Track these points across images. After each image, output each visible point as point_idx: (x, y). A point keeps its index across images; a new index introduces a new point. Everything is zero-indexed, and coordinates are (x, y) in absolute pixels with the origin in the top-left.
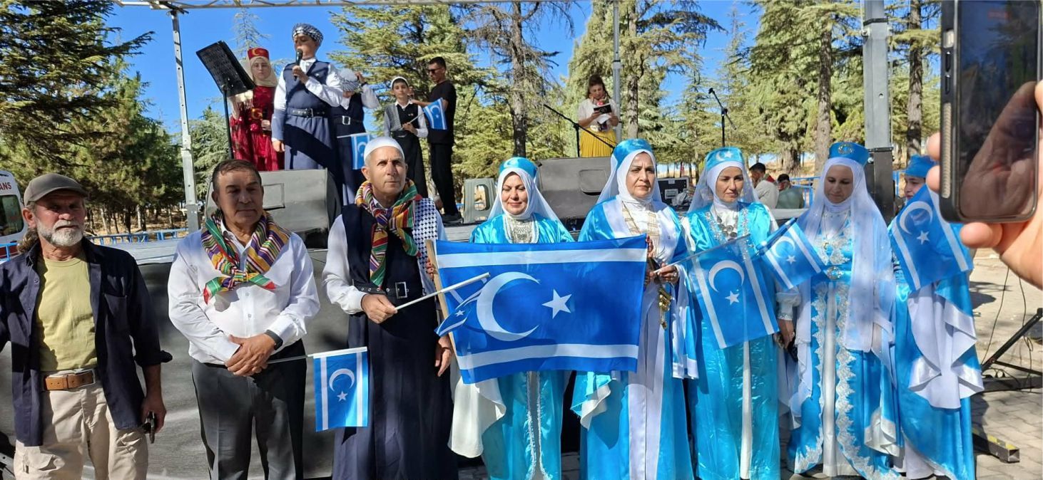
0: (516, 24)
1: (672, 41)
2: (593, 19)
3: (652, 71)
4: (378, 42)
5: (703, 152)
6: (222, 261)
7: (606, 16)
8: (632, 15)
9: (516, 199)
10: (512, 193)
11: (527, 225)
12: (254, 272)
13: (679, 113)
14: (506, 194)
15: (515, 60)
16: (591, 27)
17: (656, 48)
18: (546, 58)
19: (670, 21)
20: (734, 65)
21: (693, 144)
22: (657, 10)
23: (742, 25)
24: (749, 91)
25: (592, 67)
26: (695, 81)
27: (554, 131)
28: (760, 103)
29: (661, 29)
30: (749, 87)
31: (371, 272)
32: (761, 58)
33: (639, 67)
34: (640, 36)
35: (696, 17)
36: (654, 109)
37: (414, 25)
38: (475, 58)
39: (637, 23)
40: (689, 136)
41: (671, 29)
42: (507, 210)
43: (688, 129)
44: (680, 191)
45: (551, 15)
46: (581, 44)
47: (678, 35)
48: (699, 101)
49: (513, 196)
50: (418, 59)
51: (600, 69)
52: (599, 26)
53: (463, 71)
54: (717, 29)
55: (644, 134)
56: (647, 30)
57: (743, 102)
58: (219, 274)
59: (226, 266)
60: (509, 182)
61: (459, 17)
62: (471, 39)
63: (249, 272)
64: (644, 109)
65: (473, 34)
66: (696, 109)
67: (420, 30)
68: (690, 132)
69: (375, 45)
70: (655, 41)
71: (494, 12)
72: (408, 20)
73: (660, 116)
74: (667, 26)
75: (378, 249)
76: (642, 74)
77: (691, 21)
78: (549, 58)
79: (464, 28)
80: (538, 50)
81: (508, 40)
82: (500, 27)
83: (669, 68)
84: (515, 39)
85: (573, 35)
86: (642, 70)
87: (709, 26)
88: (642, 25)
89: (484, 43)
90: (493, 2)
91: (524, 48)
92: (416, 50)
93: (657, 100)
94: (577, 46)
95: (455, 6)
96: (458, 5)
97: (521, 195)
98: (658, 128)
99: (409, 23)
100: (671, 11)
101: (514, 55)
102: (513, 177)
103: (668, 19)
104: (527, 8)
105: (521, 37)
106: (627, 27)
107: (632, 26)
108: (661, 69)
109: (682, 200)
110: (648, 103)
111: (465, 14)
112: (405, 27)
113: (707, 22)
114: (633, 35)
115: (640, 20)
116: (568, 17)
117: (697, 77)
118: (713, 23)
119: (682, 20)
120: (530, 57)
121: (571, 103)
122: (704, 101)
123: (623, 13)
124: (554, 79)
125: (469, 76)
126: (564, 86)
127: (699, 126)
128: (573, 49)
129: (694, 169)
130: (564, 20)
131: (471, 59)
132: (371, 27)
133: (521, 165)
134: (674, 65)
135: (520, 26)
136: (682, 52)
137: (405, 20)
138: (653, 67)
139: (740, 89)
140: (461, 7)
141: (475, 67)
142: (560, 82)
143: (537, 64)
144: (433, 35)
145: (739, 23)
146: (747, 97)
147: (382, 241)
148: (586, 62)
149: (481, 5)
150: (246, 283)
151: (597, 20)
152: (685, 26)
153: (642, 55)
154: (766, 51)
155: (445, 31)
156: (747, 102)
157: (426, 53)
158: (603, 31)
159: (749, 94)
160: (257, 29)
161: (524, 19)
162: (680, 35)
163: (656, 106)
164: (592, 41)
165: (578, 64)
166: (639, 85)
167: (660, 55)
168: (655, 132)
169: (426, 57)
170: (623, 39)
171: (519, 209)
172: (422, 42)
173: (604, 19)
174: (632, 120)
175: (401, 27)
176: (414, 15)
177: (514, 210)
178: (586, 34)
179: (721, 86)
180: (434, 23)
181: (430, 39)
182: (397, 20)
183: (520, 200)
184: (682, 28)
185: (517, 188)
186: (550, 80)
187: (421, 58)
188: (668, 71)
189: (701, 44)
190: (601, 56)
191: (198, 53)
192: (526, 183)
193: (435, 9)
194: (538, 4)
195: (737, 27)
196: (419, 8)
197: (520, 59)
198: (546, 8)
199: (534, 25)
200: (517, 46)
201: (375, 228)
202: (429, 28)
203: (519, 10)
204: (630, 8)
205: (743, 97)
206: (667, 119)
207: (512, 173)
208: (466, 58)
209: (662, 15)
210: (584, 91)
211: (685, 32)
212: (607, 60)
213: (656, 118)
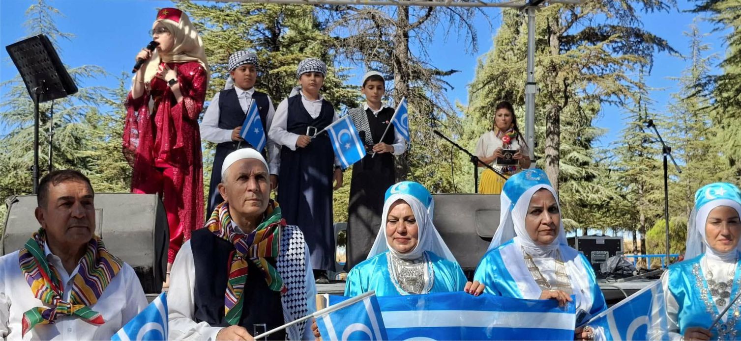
0: (401, 32)
1: (606, 62)
2: (503, 31)
3: (580, 100)
4: (221, 47)
5: (650, 214)
6: (44, 288)
7: (521, 29)
8: (554, 28)
9: (404, 233)
10: (399, 226)
11: (419, 267)
12: (79, 303)
13: (619, 159)
14: (392, 227)
15: (398, 78)
16: (500, 42)
17: (585, 70)
18: (438, 77)
19: (604, 38)
20: (694, 100)
21: (638, 203)
22: (587, 24)
23: (706, 48)
24: (715, 135)
25: (500, 92)
26: (640, 118)
27: (446, 174)
28: (730, 152)
29: (593, 47)
30: (714, 129)
31: (227, 309)
32: (728, 91)
33: (561, 94)
34: (564, 55)
35: (638, 34)
36: (584, 152)
37: (268, 28)
38: (345, 73)
39: (560, 38)
40: (633, 191)
41: (605, 47)
42: (392, 247)
43: (632, 181)
44: (612, 254)
45: (448, 23)
46: (486, 62)
47: (614, 56)
48: (645, 145)
49: (400, 229)
50: (271, 72)
51: (509, 94)
52: (511, 42)
53: (330, 88)
54: (667, 51)
55: (569, 184)
56: (574, 48)
57: (707, 148)
58: (38, 303)
59: (48, 295)
60: (395, 212)
61: (327, 21)
62: (341, 50)
63: (74, 304)
64: (569, 152)
65: (344, 43)
66: (641, 155)
67: (275, 35)
68: (632, 186)
69: (216, 51)
70: (584, 61)
71: (373, 17)
72: (260, 22)
73: (593, 162)
74: (599, 44)
75: (237, 282)
76: (566, 103)
77: (632, 39)
78: (442, 78)
79: (332, 35)
80: (429, 67)
81: (391, 53)
82: (380, 36)
83: (602, 97)
84: (399, 51)
85: (475, 49)
86: (567, 98)
87: (655, 46)
88: (566, 42)
89: (358, 55)
90: (373, 5)
91: (410, 63)
92: (269, 60)
93: (588, 140)
94: (482, 66)
95: (323, 7)
96: (327, 6)
97: (410, 228)
98: (589, 178)
99: (262, 26)
100: (605, 26)
101: (396, 71)
102: (401, 206)
103: (602, 35)
104: (416, 13)
105: (407, 49)
106: (548, 43)
107: (554, 41)
108: (591, 98)
109: (614, 266)
110: (574, 143)
111: (336, 18)
112: (257, 30)
113: (654, 42)
114: (554, 53)
115: (565, 34)
116: (470, 27)
117: (643, 113)
118: (661, 43)
119: (619, 37)
120: (417, 75)
121: (470, 139)
122: (653, 145)
123: (544, 26)
124: (448, 103)
125: (337, 95)
126: (462, 117)
127: (645, 178)
128: (476, 68)
129: (639, 236)
130: (464, 30)
131: (340, 73)
132: (214, 29)
133: (413, 191)
134: (608, 94)
135: (406, 35)
136: (619, 78)
137: (257, 22)
138: (581, 95)
139: (703, 131)
140: (331, 9)
141: (344, 84)
142: (457, 110)
143: (426, 84)
144: (292, 41)
145: (702, 45)
146: (711, 143)
147: (240, 272)
148: (492, 85)
149: (357, 7)
150: (69, 316)
151: (508, 33)
152: (624, 46)
153: (566, 79)
154: (732, 81)
155: (308, 38)
156: (711, 150)
157: (282, 64)
158: (516, 48)
159: (715, 139)
160: (56, 26)
161: (413, 27)
162: (619, 56)
163: (587, 148)
164: (501, 60)
165: (481, 86)
166: (562, 118)
167: (589, 80)
168: (584, 183)
169: (282, 69)
170: (542, 58)
171: (407, 246)
172: (278, 50)
173: (518, 32)
174: (552, 162)
175: (251, 31)
176: (270, 16)
177: (402, 246)
178: (493, 50)
179: (677, 127)
180: (295, 28)
181: (288, 46)
182: (248, 20)
183: (408, 235)
184: (621, 48)
185: (406, 219)
186: (442, 104)
187: (276, 70)
188: (601, 101)
189: (646, 69)
190: (512, 79)
191: (9, 48)
192: (417, 214)
193: (298, 10)
194: (431, 9)
195: (699, 50)
196: (277, 7)
197: (405, 77)
198: (442, 16)
199: (425, 35)
200: (402, 60)
201: (233, 256)
202: (287, 33)
203: (407, 16)
204: (551, 19)
205: (706, 143)
206: (600, 167)
207: (400, 201)
208: (334, 73)
209: (594, 30)
210: (486, 123)
211: (625, 53)
212: (520, 83)
213: (585, 163)
